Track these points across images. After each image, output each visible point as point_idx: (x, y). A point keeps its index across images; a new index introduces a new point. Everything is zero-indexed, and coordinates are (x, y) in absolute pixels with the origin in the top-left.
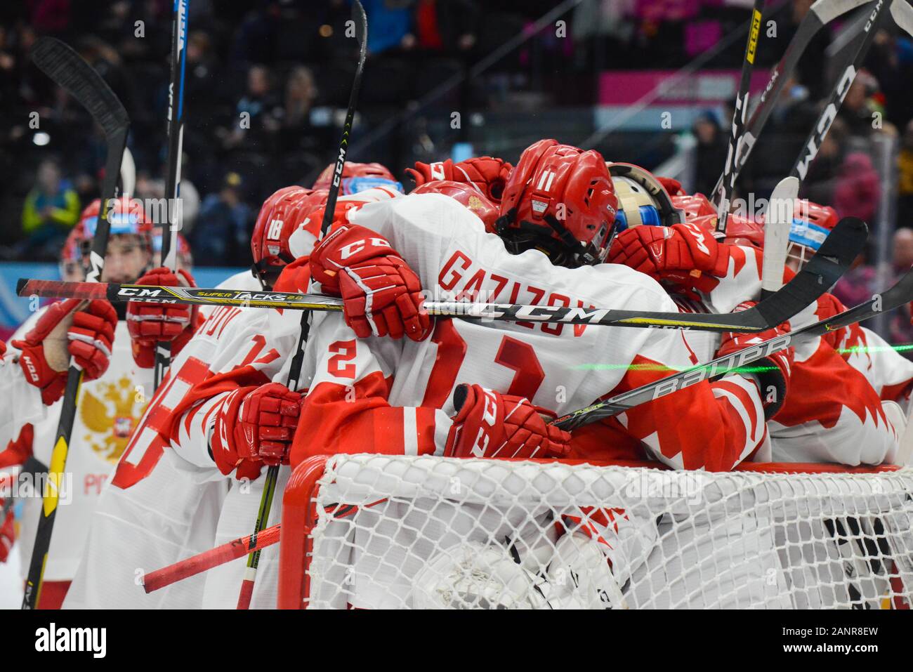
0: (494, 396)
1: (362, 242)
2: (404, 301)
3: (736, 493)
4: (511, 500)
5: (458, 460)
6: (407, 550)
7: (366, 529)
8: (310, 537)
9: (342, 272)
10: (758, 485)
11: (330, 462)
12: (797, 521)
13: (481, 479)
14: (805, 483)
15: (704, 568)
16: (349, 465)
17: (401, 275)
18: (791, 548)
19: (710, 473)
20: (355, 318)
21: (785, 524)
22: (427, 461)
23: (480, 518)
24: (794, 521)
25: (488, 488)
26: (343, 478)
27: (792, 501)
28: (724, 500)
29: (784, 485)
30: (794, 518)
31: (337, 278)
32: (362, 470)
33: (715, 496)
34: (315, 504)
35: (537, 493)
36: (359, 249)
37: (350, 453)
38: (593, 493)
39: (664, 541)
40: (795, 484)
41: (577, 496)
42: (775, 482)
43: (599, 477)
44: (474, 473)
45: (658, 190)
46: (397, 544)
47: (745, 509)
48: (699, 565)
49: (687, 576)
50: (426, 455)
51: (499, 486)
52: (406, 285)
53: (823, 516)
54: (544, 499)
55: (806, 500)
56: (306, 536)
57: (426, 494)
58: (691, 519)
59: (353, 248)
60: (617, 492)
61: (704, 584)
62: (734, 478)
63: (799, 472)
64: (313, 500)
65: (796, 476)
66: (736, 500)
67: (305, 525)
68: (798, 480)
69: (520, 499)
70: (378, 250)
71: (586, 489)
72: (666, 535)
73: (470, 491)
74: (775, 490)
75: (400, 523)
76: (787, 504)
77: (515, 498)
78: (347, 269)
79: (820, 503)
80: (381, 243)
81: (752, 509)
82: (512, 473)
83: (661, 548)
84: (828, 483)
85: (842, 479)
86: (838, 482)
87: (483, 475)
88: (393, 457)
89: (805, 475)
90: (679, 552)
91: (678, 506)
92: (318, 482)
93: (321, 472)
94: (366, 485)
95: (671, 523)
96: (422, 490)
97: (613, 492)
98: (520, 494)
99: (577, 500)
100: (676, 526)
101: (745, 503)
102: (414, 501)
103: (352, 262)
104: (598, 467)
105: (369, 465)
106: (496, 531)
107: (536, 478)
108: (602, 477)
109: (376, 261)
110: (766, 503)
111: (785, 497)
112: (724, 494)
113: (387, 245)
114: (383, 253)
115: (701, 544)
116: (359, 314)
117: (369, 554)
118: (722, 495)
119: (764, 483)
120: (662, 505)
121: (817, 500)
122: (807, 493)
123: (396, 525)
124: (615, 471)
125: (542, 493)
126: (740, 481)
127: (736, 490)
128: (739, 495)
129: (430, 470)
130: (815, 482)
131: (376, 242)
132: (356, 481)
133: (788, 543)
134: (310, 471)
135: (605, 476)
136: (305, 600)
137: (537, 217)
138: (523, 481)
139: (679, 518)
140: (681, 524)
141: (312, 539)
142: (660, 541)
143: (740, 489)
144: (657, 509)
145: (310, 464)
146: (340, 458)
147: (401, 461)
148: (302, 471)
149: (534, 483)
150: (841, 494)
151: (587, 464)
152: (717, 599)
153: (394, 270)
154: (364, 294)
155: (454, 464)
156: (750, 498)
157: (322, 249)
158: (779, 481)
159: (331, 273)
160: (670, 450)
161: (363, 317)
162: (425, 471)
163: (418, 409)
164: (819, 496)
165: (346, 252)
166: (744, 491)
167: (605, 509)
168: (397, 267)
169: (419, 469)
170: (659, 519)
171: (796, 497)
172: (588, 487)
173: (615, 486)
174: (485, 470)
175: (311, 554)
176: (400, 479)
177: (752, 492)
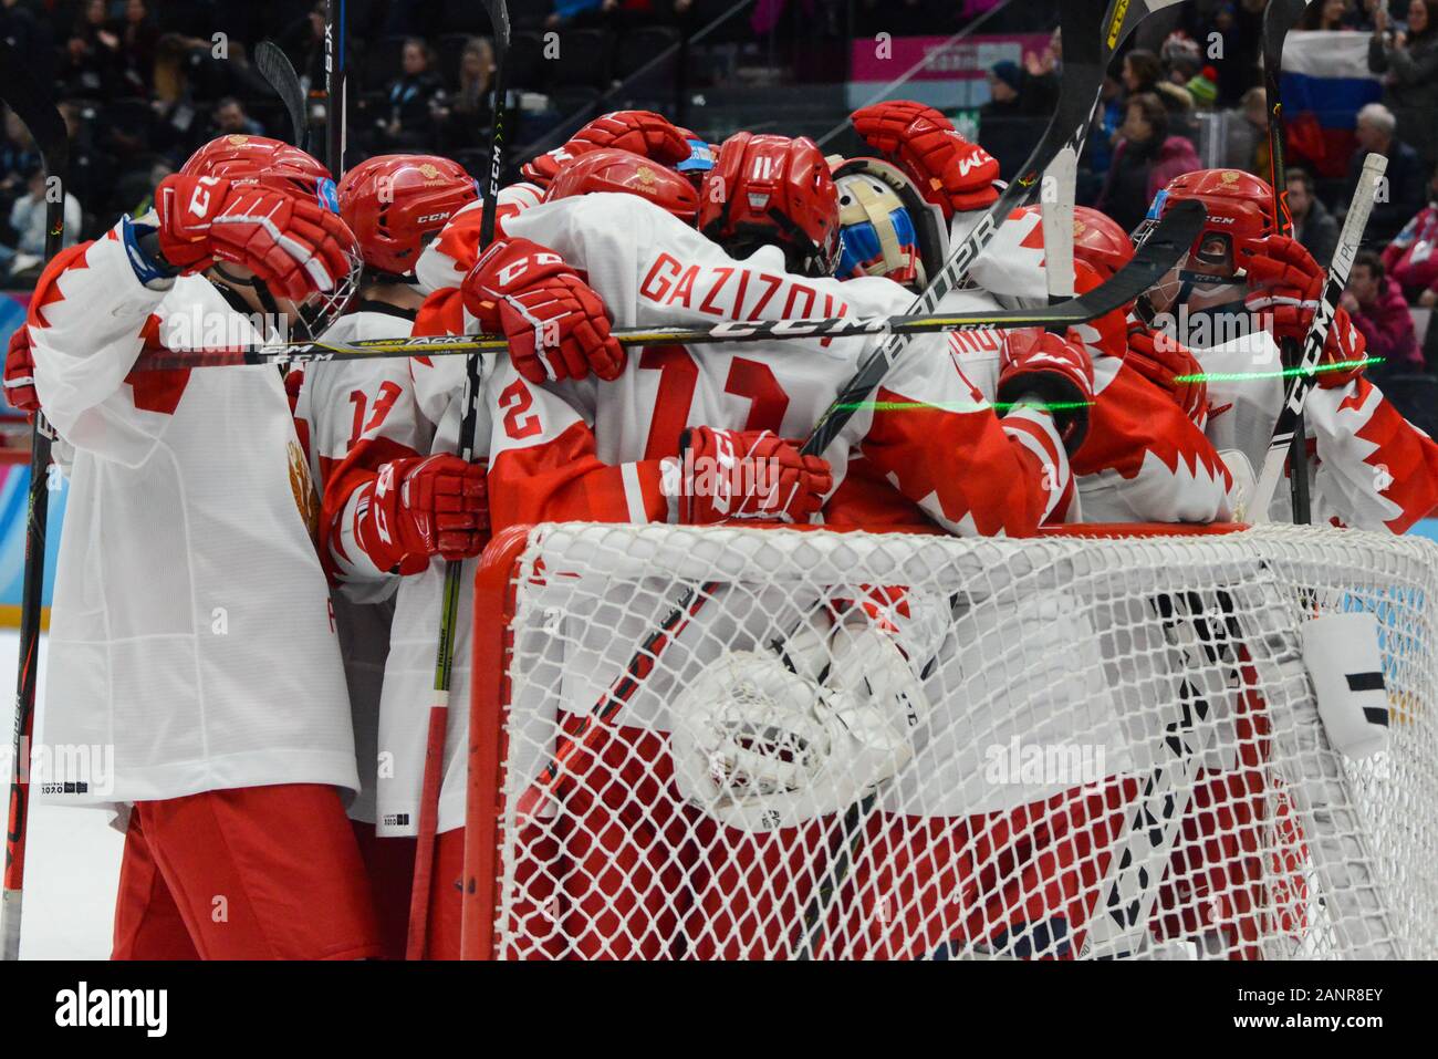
0: (727, 435)
1: (524, 260)
2: (583, 331)
3: (1049, 565)
4: (764, 578)
5: (696, 529)
6: (632, 644)
7: (582, 617)
8: (509, 628)
9: (502, 303)
10: (1077, 554)
11: (534, 533)
12: (1124, 598)
13: (727, 552)
14: (1136, 550)
15: (1010, 661)
16: (558, 537)
17: (577, 298)
18: (1119, 633)
19: (1015, 540)
20: (525, 358)
21: (1111, 602)
22: (659, 531)
23: (725, 601)
24: (1122, 599)
25: (734, 564)
26: (552, 553)
27: (1119, 573)
28: (1034, 573)
29: (1109, 553)
30: (1122, 594)
31: (497, 309)
32: (575, 543)
33: (1022, 569)
34: (515, 586)
35: (798, 569)
36: (521, 271)
37: (559, 520)
38: (869, 568)
39: (959, 626)
40: (1121, 551)
41: (849, 571)
42: (1098, 550)
43: (875, 547)
44: (718, 545)
45: (903, 184)
46: (621, 636)
47: (1061, 584)
48: (1004, 656)
49: (990, 669)
50: (656, 523)
51: (749, 560)
52: (584, 309)
53: (1156, 592)
54: (806, 576)
55: (1136, 572)
56: (505, 627)
57: (657, 572)
58: (994, 598)
59: (513, 271)
60: (899, 567)
61: (1011, 680)
62: (1047, 546)
63: (1126, 535)
64: (513, 581)
65: (1122, 541)
66: (1049, 573)
67: (504, 612)
68: (1127, 547)
69: (777, 576)
70: (546, 269)
71: (860, 564)
72: (960, 620)
73: (713, 567)
74: (1097, 559)
75: (624, 609)
76: (1113, 578)
77: (770, 576)
78: (508, 297)
79: (1155, 575)
80: (549, 258)
81: (1070, 584)
82: (766, 544)
83: (956, 635)
84: (1164, 549)
85: (1180, 544)
86: (1176, 548)
87: (729, 547)
88: (614, 525)
89: (1132, 540)
90: (979, 640)
91: (976, 583)
92: (519, 559)
93: (522, 546)
94: (579, 562)
95: (968, 605)
96: (653, 567)
97: (893, 566)
98: (776, 571)
99: (848, 577)
100: (974, 608)
101: (1061, 577)
102: (641, 581)
103: (514, 288)
104: (874, 535)
105: (585, 537)
106: (746, 617)
107: (797, 550)
108: (880, 548)
109: (544, 284)
110: (1086, 578)
111: (1111, 568)
112: (1034, 565)
113: (558, 260)
114: (553, 272)
115: (1005, 628)
116: (530, 353)
117: (585, 650)
118: (1031, 568)
119: (1084, 552)
120: (956, 582)
121: (1149, 571)
122: (1138, 562)
123: (619, 612)
124: (897, 539)
125: (805, 568)
126: (1054, 550)
127: (1048, 561)
128: (1052, 567)
129: (661, 542)
130: (1148, 549)
131: (542, 259)
132: (566, 557)
133: (1115, 627)
134: (509, 544)
135: (884, 547)
136: (506, 708)
137: (757, 212)
138: (779, 555)
139: (978, 598)
140: (980, 605)
141: (513, 632)
142: (954, 626)
143: (1054, 560)
144: (950, 587)
145: (508, 537)
146: (546, 528)
147: (625, 532)
148: (500, 546)
149: (794, 556)
150: (1180, 563)
151: (860, 532)
152: (1026, 699)
153: (568, 292)
154: (532, 327)
155: (691, 534)
156: (1067, 571)
157: (475, 275)
158: (1104, 550)
159: (488, 305)
160: (955, 513)
161: (534, 356)
162: (655, 543)
163: (639, 466)
164: (1153, 565)
165: (505, 276)
166: (1059, 562)
167: (885, 588)
168: (571, 288)
169: (648, 540)
170: (953, 599)
171: (1124, 569)
172: (862, 561)
173: (895, 557)
174: (731, 541)
175: (512, 650)
176: (622, 554)
177: (1069, 563)
